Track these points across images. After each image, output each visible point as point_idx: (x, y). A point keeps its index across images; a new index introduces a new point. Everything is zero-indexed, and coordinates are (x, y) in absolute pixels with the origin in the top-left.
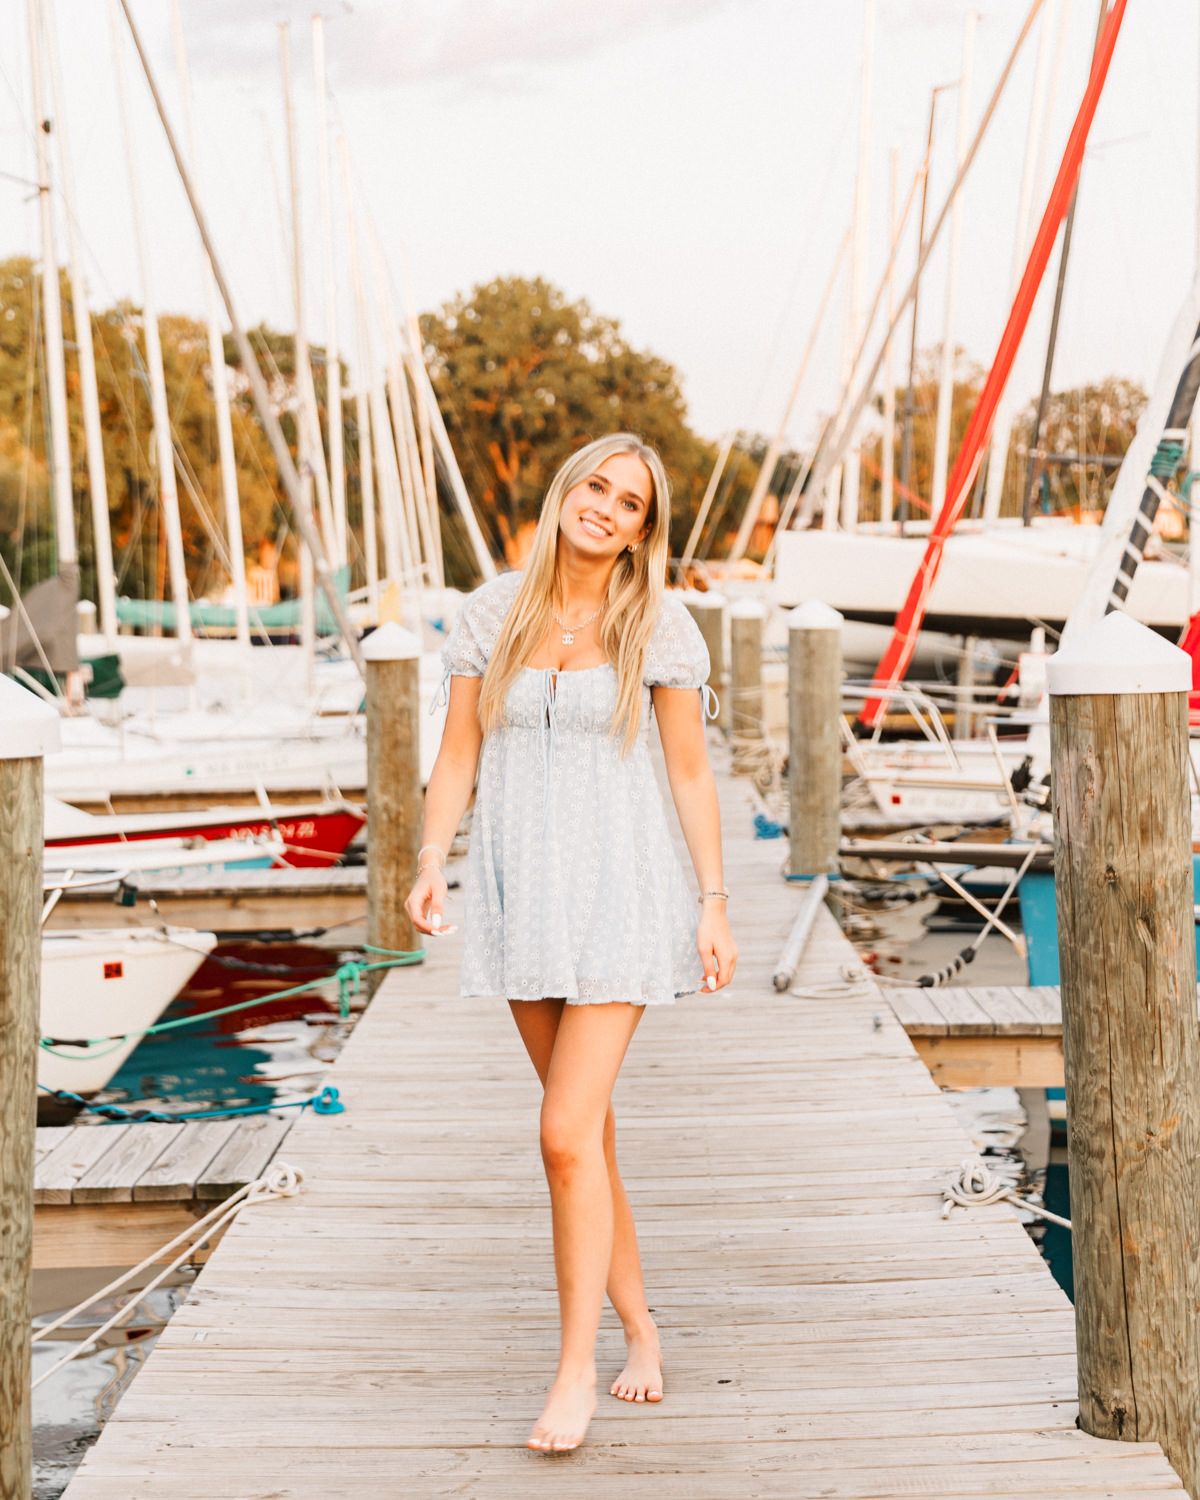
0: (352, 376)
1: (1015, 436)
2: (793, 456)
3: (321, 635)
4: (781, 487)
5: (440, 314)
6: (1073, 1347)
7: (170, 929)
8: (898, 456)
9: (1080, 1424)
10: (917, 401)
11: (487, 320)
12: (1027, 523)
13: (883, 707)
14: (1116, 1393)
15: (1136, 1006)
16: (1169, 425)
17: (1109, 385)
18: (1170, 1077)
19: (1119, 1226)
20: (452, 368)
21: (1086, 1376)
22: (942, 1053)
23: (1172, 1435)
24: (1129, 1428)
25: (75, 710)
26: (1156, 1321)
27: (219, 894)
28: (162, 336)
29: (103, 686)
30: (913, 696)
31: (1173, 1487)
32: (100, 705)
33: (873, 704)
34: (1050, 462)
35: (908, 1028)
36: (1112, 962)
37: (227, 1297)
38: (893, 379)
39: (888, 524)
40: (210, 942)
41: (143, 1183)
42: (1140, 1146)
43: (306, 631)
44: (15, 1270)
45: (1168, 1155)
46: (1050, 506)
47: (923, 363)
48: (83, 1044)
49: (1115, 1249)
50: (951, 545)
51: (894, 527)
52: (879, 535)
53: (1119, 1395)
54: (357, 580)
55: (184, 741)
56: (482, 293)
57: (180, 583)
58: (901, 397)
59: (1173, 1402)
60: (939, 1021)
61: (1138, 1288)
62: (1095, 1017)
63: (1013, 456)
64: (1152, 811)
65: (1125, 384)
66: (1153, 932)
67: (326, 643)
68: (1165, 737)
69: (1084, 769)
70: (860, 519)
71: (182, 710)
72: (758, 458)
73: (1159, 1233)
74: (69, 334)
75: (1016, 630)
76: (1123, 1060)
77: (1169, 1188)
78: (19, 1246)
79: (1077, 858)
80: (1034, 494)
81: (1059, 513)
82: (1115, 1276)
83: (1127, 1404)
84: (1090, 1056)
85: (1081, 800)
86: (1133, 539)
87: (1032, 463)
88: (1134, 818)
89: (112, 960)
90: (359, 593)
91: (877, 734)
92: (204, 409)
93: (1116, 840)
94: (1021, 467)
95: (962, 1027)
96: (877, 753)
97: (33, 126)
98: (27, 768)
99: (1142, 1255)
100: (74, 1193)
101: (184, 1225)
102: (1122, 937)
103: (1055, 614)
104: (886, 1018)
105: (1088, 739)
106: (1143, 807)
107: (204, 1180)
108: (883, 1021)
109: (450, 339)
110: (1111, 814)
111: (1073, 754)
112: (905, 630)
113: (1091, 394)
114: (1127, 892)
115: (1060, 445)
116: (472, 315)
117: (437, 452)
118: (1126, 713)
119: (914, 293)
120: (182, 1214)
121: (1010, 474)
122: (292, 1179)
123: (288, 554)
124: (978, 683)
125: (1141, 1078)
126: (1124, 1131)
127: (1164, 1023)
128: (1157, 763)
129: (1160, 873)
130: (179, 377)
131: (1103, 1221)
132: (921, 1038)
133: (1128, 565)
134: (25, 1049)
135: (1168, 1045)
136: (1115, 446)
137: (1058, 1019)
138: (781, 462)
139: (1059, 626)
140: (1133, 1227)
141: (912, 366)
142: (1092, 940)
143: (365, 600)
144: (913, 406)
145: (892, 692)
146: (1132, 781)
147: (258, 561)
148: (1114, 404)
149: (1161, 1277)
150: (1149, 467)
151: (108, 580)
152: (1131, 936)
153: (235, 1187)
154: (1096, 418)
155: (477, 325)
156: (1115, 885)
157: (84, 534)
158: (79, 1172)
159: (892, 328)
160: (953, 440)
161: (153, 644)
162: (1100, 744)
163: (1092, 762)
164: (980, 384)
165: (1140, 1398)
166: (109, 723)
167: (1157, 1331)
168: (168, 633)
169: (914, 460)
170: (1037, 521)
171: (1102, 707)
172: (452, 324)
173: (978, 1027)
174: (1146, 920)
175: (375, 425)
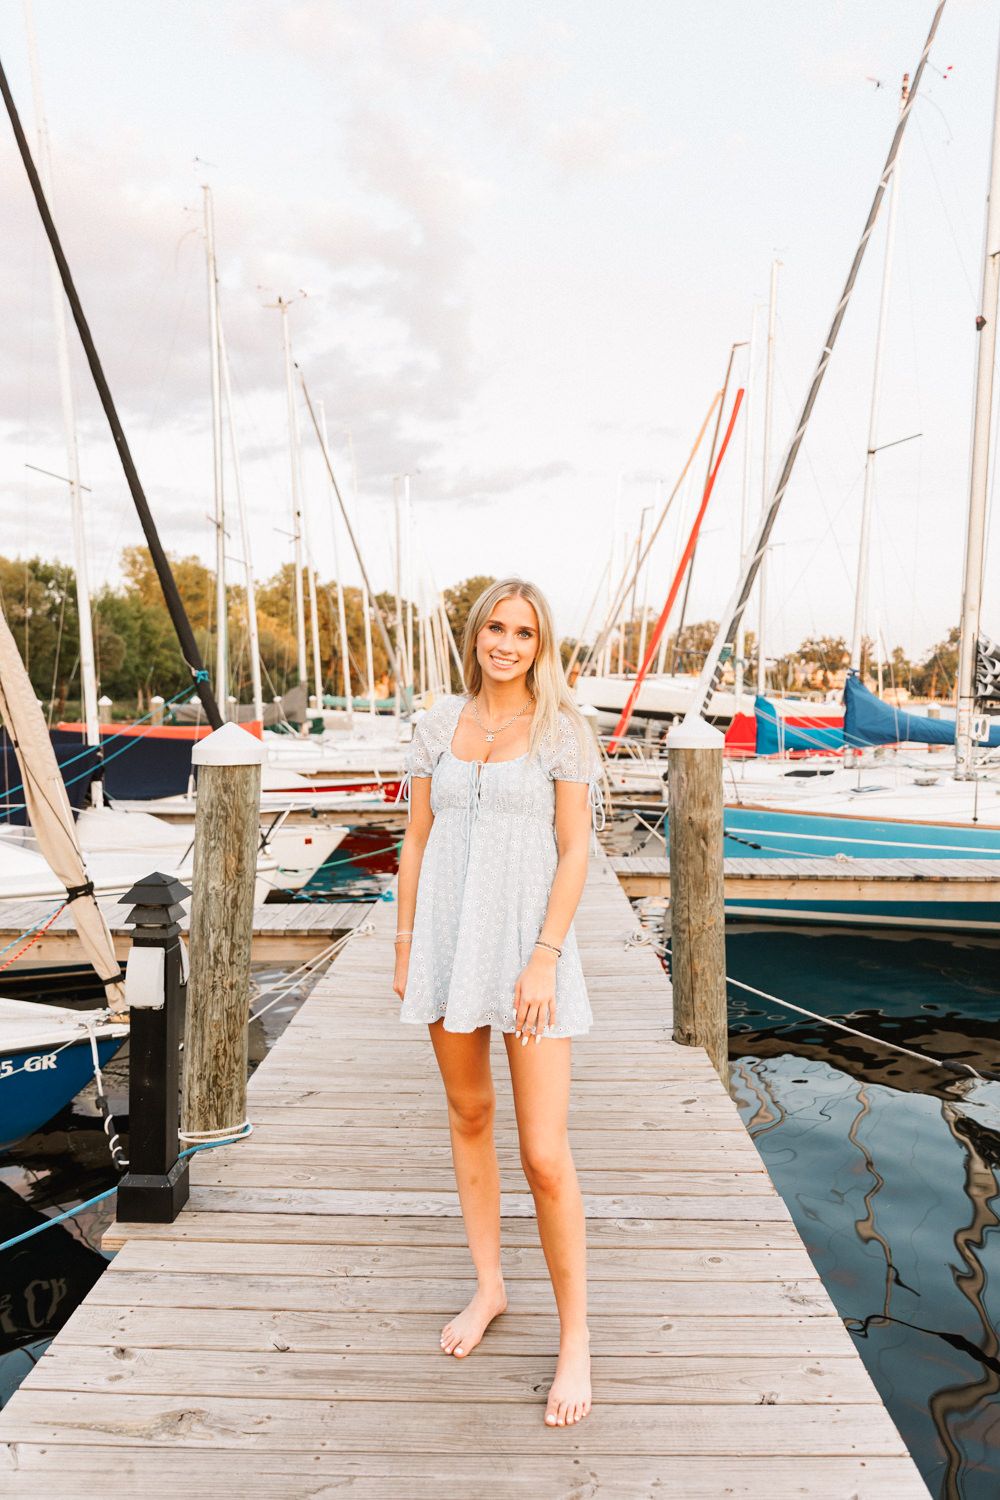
0: (420, 612)
1: (670, 642)
2: (586, 647)
3: (402, 711)
4: (580, 659)
5: (453, 589)
6: (671, 1006)
7: (332, 826)
8: (626, 648)
9: (674, 1038)
10: (634, 628)
11: (471, 592)
12: (673, 676)
13: (616, 746)
14: (688, 1027)
15: (699, 872)
16: (726, 642)
17: (708, 623)
18: (712, 901)
19: (690, 960)
20: (457, 610)
21: (676, 1019)
22: (630, 883)
23: (710, 1044)
24: (693, 1041)
25: (305, 738)
26: (704, 998)
27: (355, 812)
28: (345, 596)
29: (316, 729)
30: (628, 741)
31: (709, 1066)
32: (315, 737)
33: (613, 744)
34: (683, 653)
35: (617, 873)
36: (690, 855)
37: (340, 976)
38: (625, 618)
39: (621, 674)
40: (347, 830)
41: (312, 928)
42: (699, 928)
43: (397, 711)
44: (242, 970)
45: (711, 932)
46: (682, 669)
47: (637, 614)
48: (296, 871)
49: (689, 969)
50: (644, 684)
51: (624, 676)
52: (617, 679)
53: (689, 1028)
54: (416, 691)
55: (345, 750)
56: (469, 582)
57: (348, 690)
58: (627, 626)
59: (710, 1031)
60: (629, 870)
61: (697, 985)
62: (683, 877)
63: (669, 649)
64: (707, 795)
65: (714, 623)
66: (707, 844)
67: (404, 714)
68: (713, 766)
69: (680, 778)
70: (611, 672)
71: (347, 739)
72: (573, 647)
73: (707, 963)
74: (307, 594)
75: (667, 717)
76: (693, 894)
77: (711, 946)
78: (245, 960)
79: (677, 813)
80: (676, 665)
81: (687, 672)
82: (689, 980)
83: (692, 1031)
84: (680, 892)
85: (679, 790)
86: (711, 685)
87: (675, 653)
88: (700, 798)
89: (308, 837)
90: (418, 696)
91: (617, 756)
92: (361, 624)
93: (692, 806)
94: (672, 654)
95: (638, 873)
96: (617, 764)
97: (293, 513)
98: (254, 768)
99: (699, 972)
100: (285, 931)
101: (329, 945)
102: (694, 844)
103: (682, 711)
104: (609, 869)
105: (682, 766)
106: (704, 793)
107: (337, 927)
108: (608, 870)
109: (457, 600)
110: (691, 796)
111: (676, 773)
112: (625, 716)
113: (700, 627)
114: (697, 828)
115: (688, 646)
116: (465, 591)
117: (449, 643)
118: (698, 757)
119: (634, 582)
120: (328, 940)
121: (668, 657)
122: (371, 928)
123: (392, 679)
124: (654, 737)
125: (700, 902)
126: (693, 922)
127: (710, 880)
128: (710, 776)
129: (710, 820)
130: (352, 610)
131: (684, 958)
132: (622, 877)
133: (709, 696)
134: (250, 881)
135: (711, 889)
136: (708, 646)
137: (668, 871)
138: (581, 649)
139: (682, 716)
140: (696, 961)
141: (632, 614)
142: (682, 846)
143: (420, 698)
144: (631, 630)
145: (620, 739)
146: (699, 784)
147: (381, 682)
148: (709, 630)
149: (706, 981)
150: (718, 657)
151: (319, 688)
152: (698, 845)
153: (348, 930)
154: (702, 635)
155: (467, 594)
156: (692, 824)
157: (311, 670)
158: (288, 923)
159: (624, 597)
160: (647, 643)
161: (338, 714)
162: (687, 768)
163: (684, 775)
164: (656, 623)
165: (698, 1030)
166: (319, 744)
167: (705, 1003)
168: (344, 709)
169: (631, 650)
170: (677, 675)
171: (689, 754)
172: (458, 594)
173: (644, 873)
174: (704, 839)
175: (425, 630)
